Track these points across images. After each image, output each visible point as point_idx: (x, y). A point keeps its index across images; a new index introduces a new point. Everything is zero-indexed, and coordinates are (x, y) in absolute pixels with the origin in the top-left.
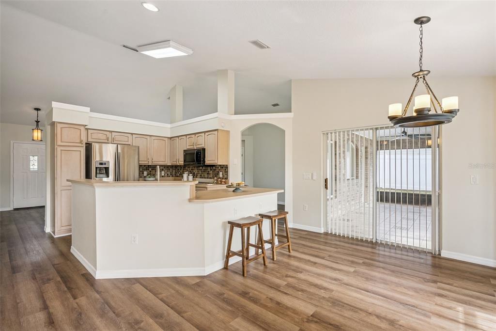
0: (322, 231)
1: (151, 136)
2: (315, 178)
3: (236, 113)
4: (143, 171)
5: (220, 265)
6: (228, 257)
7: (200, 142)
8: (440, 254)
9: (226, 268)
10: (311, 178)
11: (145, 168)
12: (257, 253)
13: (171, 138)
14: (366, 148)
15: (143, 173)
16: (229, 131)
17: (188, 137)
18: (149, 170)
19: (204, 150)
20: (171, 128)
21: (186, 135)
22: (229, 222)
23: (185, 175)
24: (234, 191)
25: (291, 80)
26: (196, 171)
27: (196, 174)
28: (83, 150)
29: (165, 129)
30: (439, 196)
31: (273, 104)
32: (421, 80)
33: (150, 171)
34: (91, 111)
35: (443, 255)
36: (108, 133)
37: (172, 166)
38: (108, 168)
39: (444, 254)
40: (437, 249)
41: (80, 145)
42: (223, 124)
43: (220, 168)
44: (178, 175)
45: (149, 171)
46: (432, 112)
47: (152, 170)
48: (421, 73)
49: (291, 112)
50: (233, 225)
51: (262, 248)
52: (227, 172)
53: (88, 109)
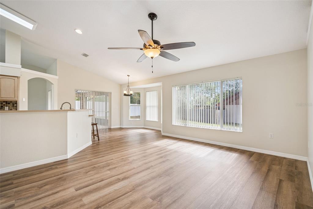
49: (57, 76)
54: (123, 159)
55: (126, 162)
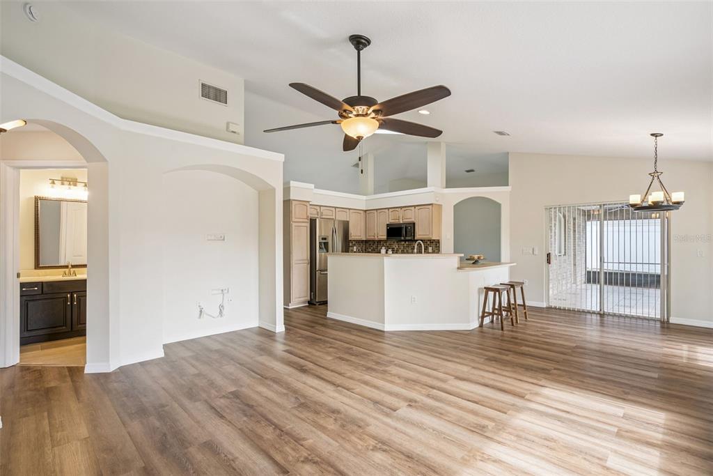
0: (544, 305)
1: (350, 209)
2: (536, 252)
3: (448, 186)
5: (475, 325)
6: (483, 317)
7: (409, 217)
8: (668, 321)
9: (481, 326)
10: (531, 253)
12: (507, 315)
13: (366, 211)
14: (574, 219)
16: (441, 205)
17: (390, 210)
19: (414, 224)
20: (366, 200)
21: (388, 209)
22: (485, 288)
23: (383, 251)
24: (473, 263)
25: (508, 153)
26: (396, 246)
27: (395, 249)
28: (308, 225)
29: (359, 202)
30: (668, 276)
31: (467, 169)
32: (656, 178)
34: (315, 187)
35: (671, 321)
36: (318, 208)
37: (366, 242)
38: (328, 243)
39: (673, 320)
40: (666, 318)
41: (306, 220)
42: (437, 199)
43: (429, 243)
44: (370, 250)
46: (665, 204)
48: (656, 174)
49: (508, 185)
50: (488, 289)
51: (501, 315)
52: (439, 247)
53: (312, 186)
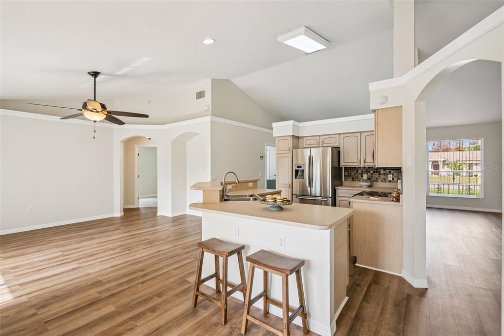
4: (362, 174)
11: (364, 170)
15: (362, 176)
16: (401, 106)
18: (369, 172)
28: (290, 156)
33: (372, 174)
38: (303, 170)
41: (288, 152)
42: (382, 99)
45: (369, 174)
47: (374, 172)
53: (291, 122)
54: (128, 250)
55: (126, 246)
